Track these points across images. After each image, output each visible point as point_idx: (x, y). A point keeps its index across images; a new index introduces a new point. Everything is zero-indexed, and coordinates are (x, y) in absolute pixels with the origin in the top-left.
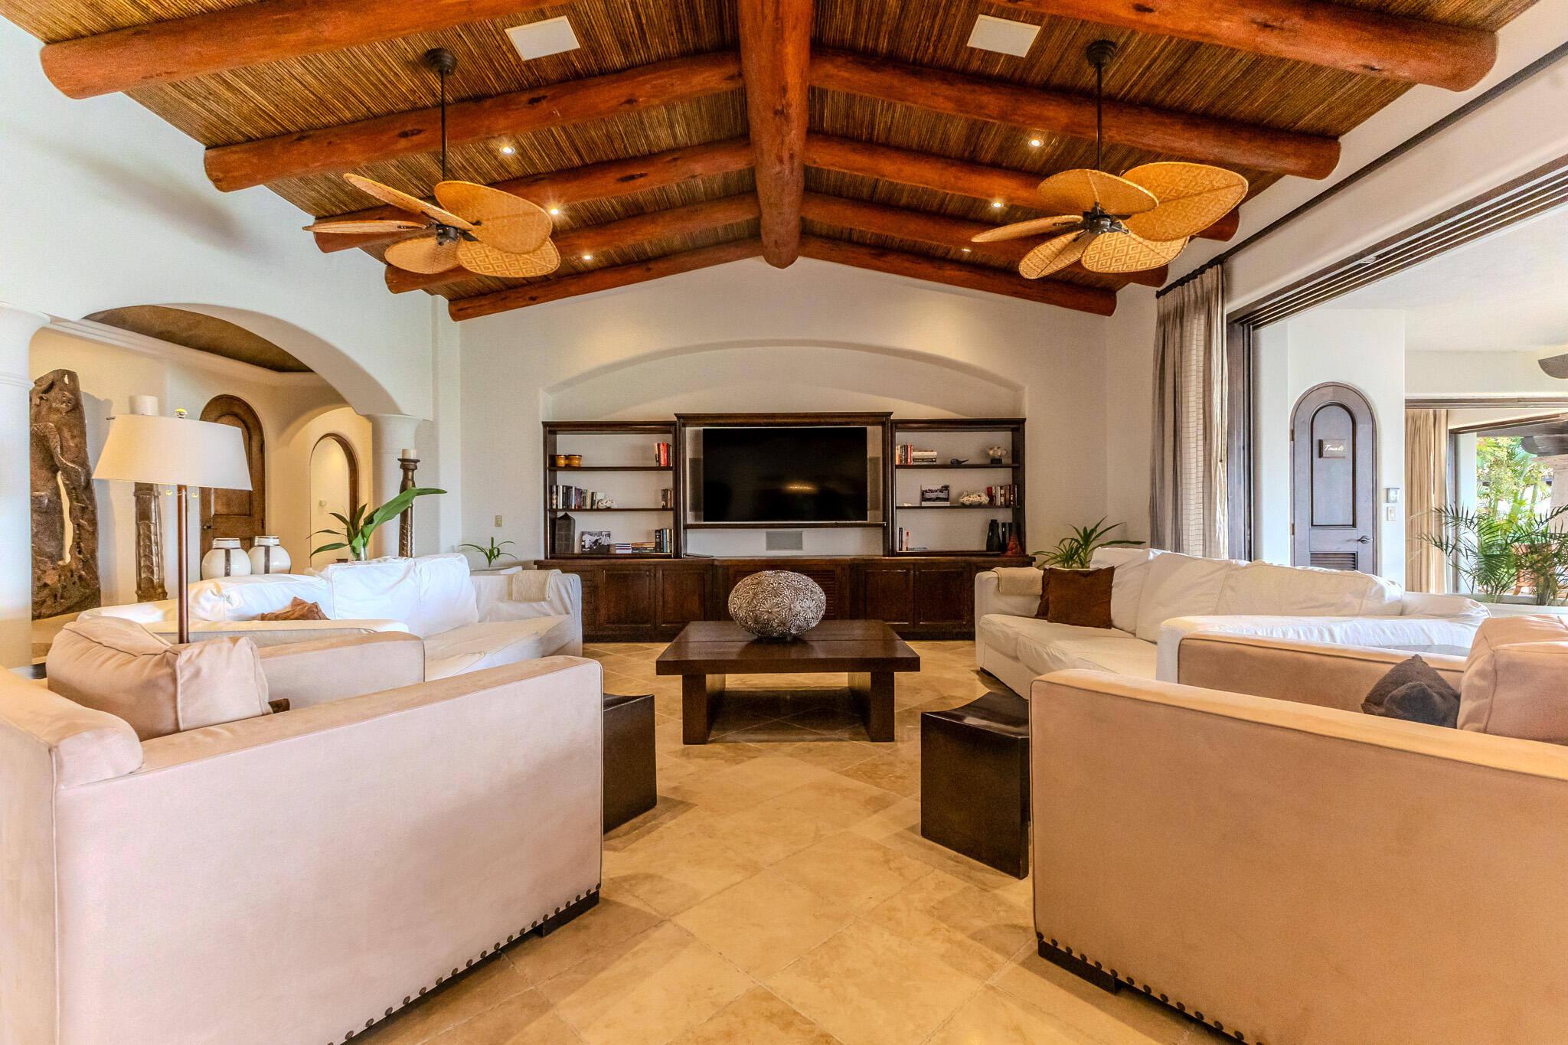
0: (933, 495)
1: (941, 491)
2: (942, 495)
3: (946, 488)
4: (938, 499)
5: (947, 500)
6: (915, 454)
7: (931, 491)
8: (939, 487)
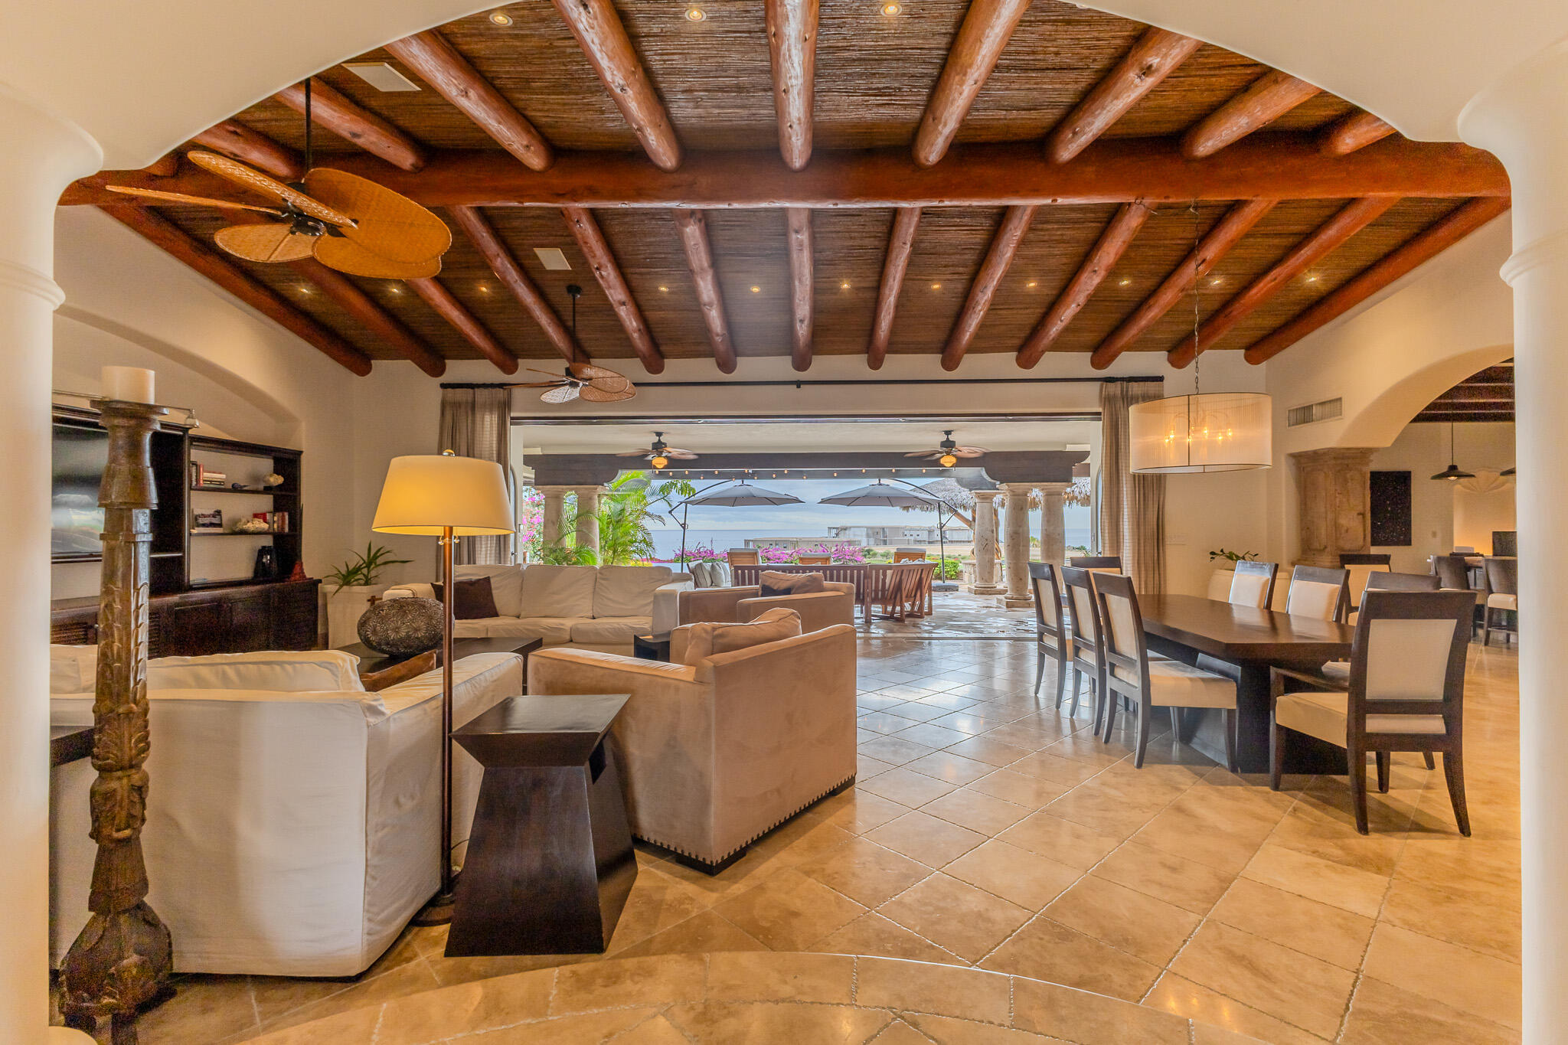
0: (207, 521)
1: (214, 516)
2: (215, 521)
3: (218, 513)
4: (212, 525)
5: (220, 525)
6: (206, 475)
7: (204, 516)
8: (211, 512)
